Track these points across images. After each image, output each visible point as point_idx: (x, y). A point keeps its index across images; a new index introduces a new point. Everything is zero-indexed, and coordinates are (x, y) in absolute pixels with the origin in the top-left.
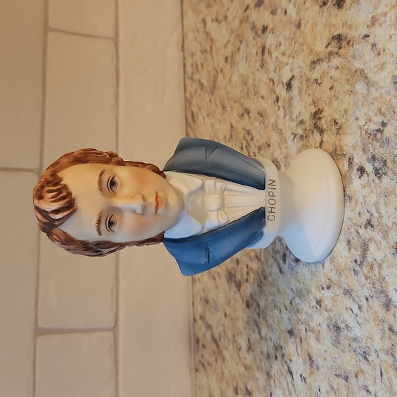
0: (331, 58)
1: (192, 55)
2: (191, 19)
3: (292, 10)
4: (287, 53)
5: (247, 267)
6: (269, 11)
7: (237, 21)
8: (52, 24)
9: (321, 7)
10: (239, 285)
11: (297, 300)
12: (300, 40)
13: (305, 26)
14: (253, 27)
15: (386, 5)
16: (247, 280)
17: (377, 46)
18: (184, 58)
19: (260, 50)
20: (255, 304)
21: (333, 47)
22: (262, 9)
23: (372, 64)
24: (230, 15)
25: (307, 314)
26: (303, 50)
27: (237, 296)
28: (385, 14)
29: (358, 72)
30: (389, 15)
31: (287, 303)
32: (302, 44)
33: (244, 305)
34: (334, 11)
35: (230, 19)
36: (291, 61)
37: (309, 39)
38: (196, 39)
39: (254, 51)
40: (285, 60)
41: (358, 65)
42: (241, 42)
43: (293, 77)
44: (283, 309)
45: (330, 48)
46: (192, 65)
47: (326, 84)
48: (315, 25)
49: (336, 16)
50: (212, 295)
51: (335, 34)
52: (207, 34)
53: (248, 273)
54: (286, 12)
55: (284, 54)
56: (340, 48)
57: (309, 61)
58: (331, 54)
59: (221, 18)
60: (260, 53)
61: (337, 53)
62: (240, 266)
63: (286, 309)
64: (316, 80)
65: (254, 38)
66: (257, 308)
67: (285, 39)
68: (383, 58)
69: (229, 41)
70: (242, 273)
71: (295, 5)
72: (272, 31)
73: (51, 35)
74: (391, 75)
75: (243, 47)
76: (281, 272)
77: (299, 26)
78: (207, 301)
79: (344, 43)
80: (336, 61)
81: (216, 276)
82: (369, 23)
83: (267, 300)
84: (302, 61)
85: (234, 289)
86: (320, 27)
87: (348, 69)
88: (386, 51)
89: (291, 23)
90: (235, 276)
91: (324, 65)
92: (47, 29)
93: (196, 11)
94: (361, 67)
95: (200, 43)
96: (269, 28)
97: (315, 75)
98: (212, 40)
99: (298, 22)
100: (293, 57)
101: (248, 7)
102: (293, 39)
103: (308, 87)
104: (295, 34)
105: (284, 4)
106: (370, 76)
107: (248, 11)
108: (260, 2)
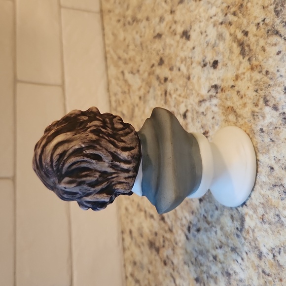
0: (212, 99)
1: (115, 94)
2: (113, 71)
3: (184, 68)
4: (182, 95)
5: (163, 237)
6: (168, 68)
7: (146, 74)
8: (19, 77)
9: (203, 67)
10: (158, 250)
11: (200, 258)
12: (191, 87)
13: (193, 79)
14: (158, 78)
15: (244, 68)
16: (164, 246)
17: (240, 93)
18: (110, 97)
19: (164, 93)
20: (170, 262)
21: (213, 92)
22: (163, 67)
23: (238, 104)
24: (142, 69)
25: (207, 266)
26: (193, 94)
27: (157, 258)
28: (244, 74)
29: (230, 109)
30: (246, 74)
31: (193, 260)
32: (192, 90)
33: (163, 264)
34: (212, 70)
35: (141, 72)
36: (185, 100)
37: (196, 87)
38: (117, 84)
39: (159, 93)
40: (181, 99)
41: (229, 104)
42: (150, 87)
43: (187, 111)
44: (190, 264)
45: (210, 93)
46: (116, 101)
47: (210, 115)
48: (199, 78)
49: (213, 73)
50: (138, 258)
51: (213, 84)
52: (126, 81)
53: (164, 241)
54: (179, 70)
55: (180, 96)
56: (217, 93)
57: (197, 100)
58: (211, 97)
59: (135, 71)
60: (164, 95)
61: (215, 96)
62: (158, 236)
63: (193, 264)
64: (203, 113)
65: (159, 85)
66: (171, 264)
67: (180, 86)
68: (245, 100)
69: (141, 87)
70: (159, 241)
71: (185, 65)
72: (171, 81)
73: (19, 85)
74: (250, 110)
75: (151, 90)
76: (187, 238)
77: (189, 78)
78: (135, 263)
79: (219, 90)
80: (215, 101)
81: (141, 244)
82: (234, 79)
83: (178, 259)
84: (193, 101)
85: (154, 252)
86: (203, 80)
87: (223, 106)
88: (247, 96)
89: (184, 77)
90: (154, 244)
91: (207, 104)
92: (16, 81)
93: (117, 66)
94: (231, 105)
95: (121, 87)
96: (169, 79)
97: (202, 109)
98: (129, 86)
99: (188, 76)
100: (186, 98)
101: (153, 66)
102: (185, 86)
103: (197, 117)
104: (186, 83)
105: (178, 64)
106: (238, 111)
107: (154, 68)
108: (161, 62)
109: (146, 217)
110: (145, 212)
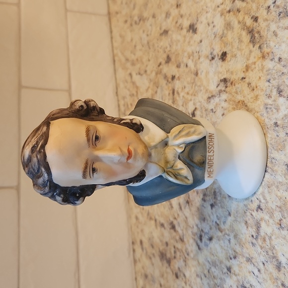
0: (221, 94)
1: (124, 98)
2: (121, 74)
3: (191, 64)
4: (190, 93)
5: (174, 247)
6: (175, 65)
7: (154, 74)
8: (24, 83)
9: (211, 61)
10: (169, 262)
11: (213, 269)
12: (199, 84)
13: (201, 74)
14: (165, 77)
15: (255, 57)
16: (175, 257)
17: (251, 85)
18: (118, 101)
19: (171, 92)
20: (182, 275)
21: (222, 87)
22: (170, 64)
23: (249, 97)
24: (149, 69)
25: (221, 279)
26: (201, 90)
27: (169, 270)
28: (255, 63)
29: (241, 103)
30: (257, 63)
31: (206, 272)
32: (200, 86)
33: (174, 276)
34: (220, 63)
35: (148, 72)
36: (193, 98)
37: (205, 83)
38: (126, 87)
39: (167, 93)
40: (189, 97)
41: (239, 98)
42: (157, 87)
43: (196, 109)
44: (203, 277)
45: (219, 88)
46: (124, 105)
47: (219, 112)
48: (207, 73)
49: (222, 66)
50: (149, 271)
51: (222, 78)
52: (134, 83)
53: (175, 252)
54: (187, 66)
55: (188, 93)
56: (226, 87)
57: (206, 97)
58: (220, 91)
59: (142, 72)
60: (171, 94)
61: (224, 91)
62: (169, 247)
63: (206, 277)
64: (212, 110)
65: (166, 84)
66: (183, 277)
67: (188, 83)
68: (256, 92)
69: (149, 87)
70: (171, 252)
71: (193, 60)
72: (179, 78)
73: (24, 91)
74: (263, 103)
75: (159, 90)
76: (199, 248)
77: (197, 74)
78: (146, 276)
79: (229, 84)
80: (224, 96)
81: (152, 256)
82: (245, 70)
83: (191, 271)
84: (202, 97)
85: (166, 264)
86: (211, 74)
87: (233, 101)
88: (258, 88)
89: (191, 73)
90: (166, 255)
91: (217, 100)
92: (20, 87)
93: (125, 68)
94: (242, 99)
95: (129, 90)
96: (176, 77)
97: (211, 106)
98: (137, 88)
99: (196, 72)
100: (195, 95)
101: (160, 64)
102: (193, 83)
103: (207, 115)
104: (194, 79)
105: (185, 60)
106: (249, 104)
107: (161, 67)
108: (168, 60)
109: (156, 225)
110: (156, 220)
